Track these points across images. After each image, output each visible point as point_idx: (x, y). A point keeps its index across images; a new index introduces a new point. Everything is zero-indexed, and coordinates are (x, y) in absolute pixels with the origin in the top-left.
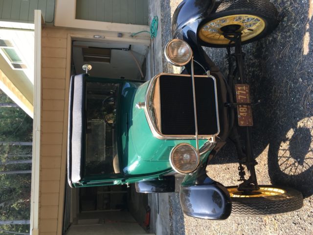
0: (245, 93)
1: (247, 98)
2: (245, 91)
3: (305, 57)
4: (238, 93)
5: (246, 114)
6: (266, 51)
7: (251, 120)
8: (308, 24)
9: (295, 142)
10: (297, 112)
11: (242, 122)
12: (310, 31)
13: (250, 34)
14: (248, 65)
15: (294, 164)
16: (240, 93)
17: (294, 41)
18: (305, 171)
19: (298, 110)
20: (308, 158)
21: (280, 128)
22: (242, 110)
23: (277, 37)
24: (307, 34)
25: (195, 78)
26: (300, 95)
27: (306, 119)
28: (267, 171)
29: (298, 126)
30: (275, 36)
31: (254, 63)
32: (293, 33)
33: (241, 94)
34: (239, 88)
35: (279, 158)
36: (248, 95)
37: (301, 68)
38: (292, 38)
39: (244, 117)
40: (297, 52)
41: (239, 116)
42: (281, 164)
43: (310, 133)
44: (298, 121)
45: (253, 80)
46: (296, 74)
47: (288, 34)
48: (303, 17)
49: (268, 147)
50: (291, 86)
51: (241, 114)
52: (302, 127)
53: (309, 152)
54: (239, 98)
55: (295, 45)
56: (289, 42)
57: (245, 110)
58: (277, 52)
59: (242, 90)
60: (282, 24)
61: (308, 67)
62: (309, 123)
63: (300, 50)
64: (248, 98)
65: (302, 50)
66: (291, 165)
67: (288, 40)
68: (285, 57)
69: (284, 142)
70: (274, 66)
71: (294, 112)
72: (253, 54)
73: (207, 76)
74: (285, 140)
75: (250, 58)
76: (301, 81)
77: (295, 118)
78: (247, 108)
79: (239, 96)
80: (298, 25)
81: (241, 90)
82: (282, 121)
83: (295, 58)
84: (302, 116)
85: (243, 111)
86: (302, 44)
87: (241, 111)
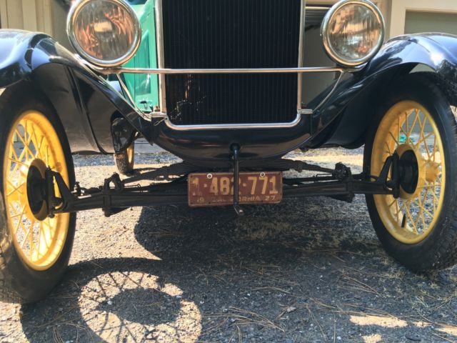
0: (263, 192)
1: (250, 196)
2: (267, 193)
3: (346, 317)
4: (263, 176)
5: (216, 191)
6: (358, 256)
7: (201, 202)
8: (426, 324)
9: (151, 298)
10: (217, 301)
11: (196, 182)
12: (410, 328)
13: (395, 224)
14: (328, 232)
15: (104, 295)
16: (263, 181)
17: (383, 300)
18: (81, 313)
19: (222, 304)
20: (107, 320)
21: (190, 275)
22: (225, 182)
23: (389, 273)
24: (402, 324)
25: (296, 74)
26: (255, 307)
27: (199, 317)
28: (109, 256)
29: (186, 303)
30: (392, 269)
31: (331, 240)
32: (403, 299)
33: (260, 183)
34: (273, 180)
35: (126, 273)
36: (258, 198)
37: (317, 311)
38: (389, 296)
39: (209, 187)
40: (357, 304)
41: (210, 175)
42: (111, 276)
43: (165, 323)
44: (197, 303)
45: (296, 239)
46: (305, 301)
47: (399, 291)
48: (444, 316)
49: (155, 258)
50: (279, 292)
51: (215, 181)
52: (182, 309)
53: (122, 320)
54: (250, 178)
55: (374, 302)
56: (381, 291)
57: (225, 189)
58: (355, 273)
59: (270, 186)
60: (420, 281)
61: (321, 323)
62: (188, 321)
63: (362, 310)
64: (252, 199)
65: (362, 313)
66: (103, 289)
67: (385, 289)
68: (345, 285)
69: (158, 281)
70: (324, 268)
71: (219, 298)
72: (352, 239)
73: (299, 106)
74: (161, 282)
75: (342, 235)
76: (289, 310)
77: (206, 298)
78: (229, 195)
79: (255, 179)
80: (422, 307)
81: (269, 184)
82: (203, 277)
83: (342, 301)
84: (206, 310)
85: (222, 186)
86: (378, 314)
87: (222, 180)
